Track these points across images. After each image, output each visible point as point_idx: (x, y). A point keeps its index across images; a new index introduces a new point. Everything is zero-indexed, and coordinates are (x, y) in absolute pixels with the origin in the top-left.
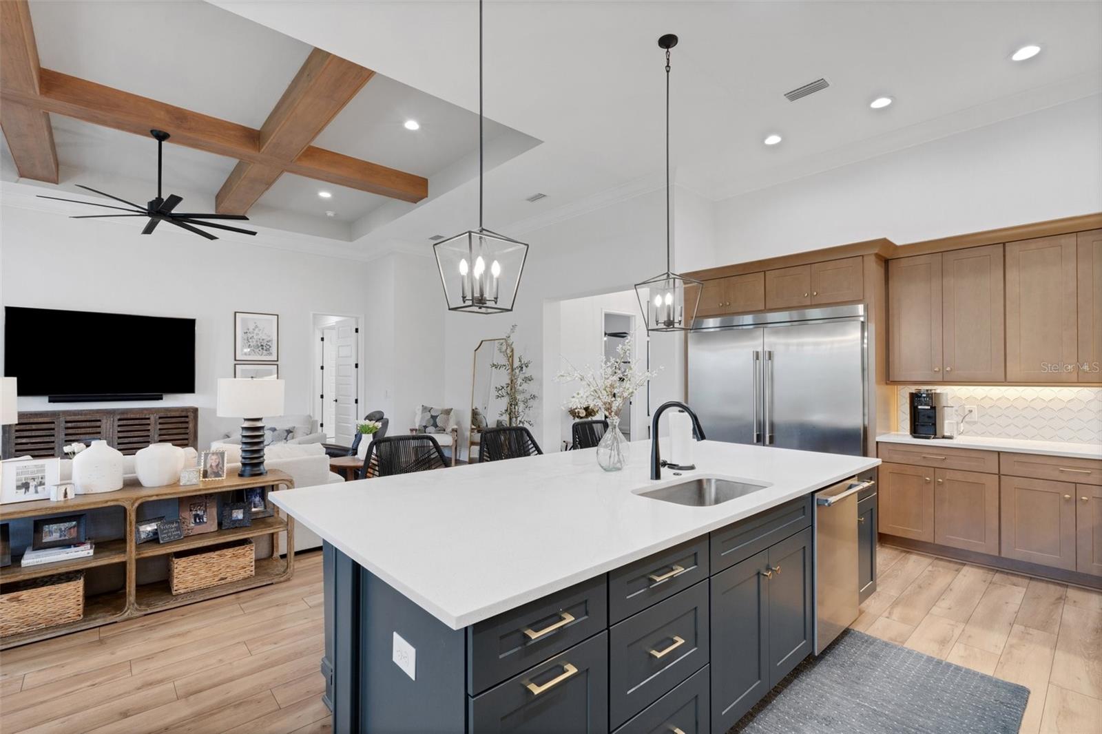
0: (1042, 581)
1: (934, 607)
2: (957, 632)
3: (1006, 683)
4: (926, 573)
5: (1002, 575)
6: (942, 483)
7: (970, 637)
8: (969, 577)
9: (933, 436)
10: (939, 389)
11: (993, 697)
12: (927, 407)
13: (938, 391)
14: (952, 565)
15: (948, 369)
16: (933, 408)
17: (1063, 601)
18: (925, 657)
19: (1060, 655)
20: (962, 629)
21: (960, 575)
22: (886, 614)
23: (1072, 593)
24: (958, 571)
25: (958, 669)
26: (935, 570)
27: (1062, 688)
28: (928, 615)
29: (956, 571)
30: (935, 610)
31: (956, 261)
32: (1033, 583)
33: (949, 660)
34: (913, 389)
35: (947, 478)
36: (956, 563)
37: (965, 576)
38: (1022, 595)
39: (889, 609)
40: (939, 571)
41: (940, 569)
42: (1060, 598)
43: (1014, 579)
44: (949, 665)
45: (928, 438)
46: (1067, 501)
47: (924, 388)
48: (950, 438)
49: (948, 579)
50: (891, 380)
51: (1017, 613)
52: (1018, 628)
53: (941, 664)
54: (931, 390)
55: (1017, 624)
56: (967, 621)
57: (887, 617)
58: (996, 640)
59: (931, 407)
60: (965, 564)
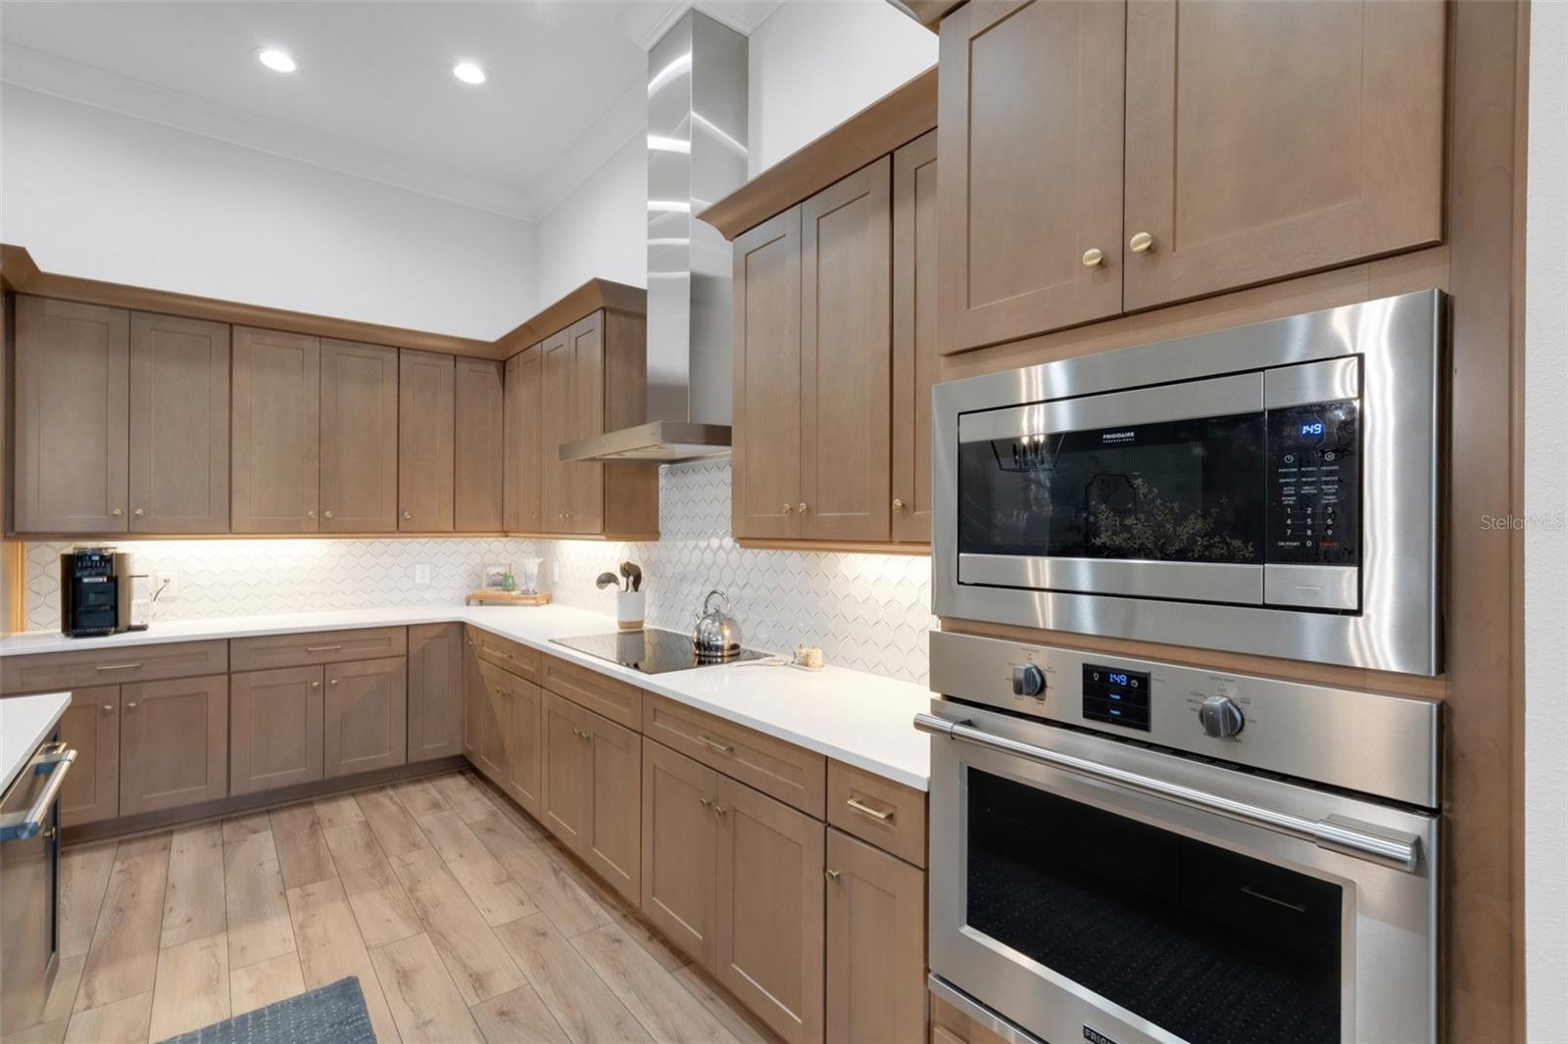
0: (281, 809)
1: (164, 934)
2: (222, 953)
3: (326, 990)
4: (116, 878)
5: (231, 825)
6: (135, 709)
7: (243, 949)
8: (188, 850)
9: (113, 629)
10: (120, 547)
11: (326, 1024)
12: (100, 580)
13: (120, 551)
14: (152, 843)
15: (139, 512)
16: (114, 581)
17: (318, 826)
18: (199, 1036)
19: (356, 902)
20: (226, 945)
21: (174, 855)
22: (82, 1002)
23: (323, 810)
24: (167, 848)
25: (258, 1015)
26: (130, 866)
27: (383, 947)
28: (162, 954)
29: (164, 848)
30: (169, 937)
31: (153, 332)
32: (275, 817)
33: (237, 1013)
34: (69, 548)
35: (145, 696)
36: (156, 836)
37: (181, 852)
38: (271, 843)
39: (82, 992)
40: (138, 864)
41: (138, 859)
42: (313, 824)
43: (251, 823)
44: (243, 1019)
45: (104, 634)
46: (315, 689)
47: (90, 545)
48: (142, 628)
49: (159, 871)
50: (17, 529)
51: (280, 872)
52: (293, 894)
53: (230, 1026)
54: (106, 549)
55: (289, 889)
56: (226, 927)
57: (88, 1008)
58: (277, 933)
59: (110, 579)
60: (171, 833)
